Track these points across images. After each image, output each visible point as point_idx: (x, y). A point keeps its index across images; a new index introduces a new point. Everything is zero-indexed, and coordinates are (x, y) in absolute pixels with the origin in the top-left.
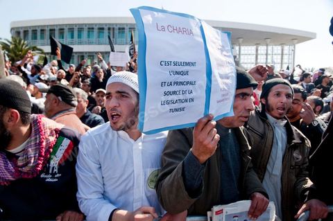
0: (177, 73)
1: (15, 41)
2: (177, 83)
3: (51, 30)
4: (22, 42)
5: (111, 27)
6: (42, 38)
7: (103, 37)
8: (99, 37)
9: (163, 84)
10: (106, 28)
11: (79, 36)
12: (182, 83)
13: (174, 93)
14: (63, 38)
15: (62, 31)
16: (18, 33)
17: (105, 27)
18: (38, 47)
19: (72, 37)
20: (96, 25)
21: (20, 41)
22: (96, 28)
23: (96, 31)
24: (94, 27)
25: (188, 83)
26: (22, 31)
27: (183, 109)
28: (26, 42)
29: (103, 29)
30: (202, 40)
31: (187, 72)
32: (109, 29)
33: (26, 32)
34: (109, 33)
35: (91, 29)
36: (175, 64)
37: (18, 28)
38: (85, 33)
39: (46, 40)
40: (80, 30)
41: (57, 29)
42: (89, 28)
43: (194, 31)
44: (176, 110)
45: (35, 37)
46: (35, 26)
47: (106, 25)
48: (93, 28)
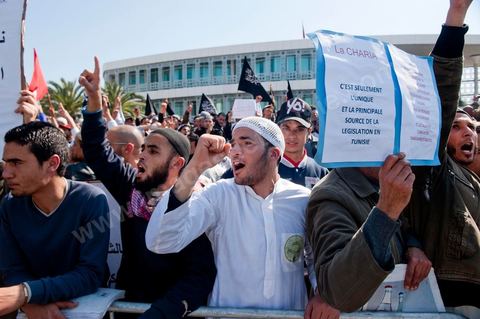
0: (360, 98)
1: (109, 88)
2: (359, 110)
3: (153, 70)
4: (118, 88)
5: (232, 59)
6: (142, 81)
7: (221, 74)
8: (215, 75)
9: (344, 109)
10: (224, 61)
11: (189, 76)
12: (365, 111)
13: (357, 120)
14: (168, 79)
15: (166, 70)
16: (113, 77)
17: (222, 60)
18: (137, 94)
19: (180, 77)
20: (211, 58)
21: (115, 88)
22: (211, 62)
23: (211, 67)
24: (208, 61)
25: (372, 111)
26: (117, 74)
27: (367, 142)
28: (122, 88)
29: (220, 63)
30: (388, 65)
31: (372, 99)
32: (229, 62)
33: (122, 75)
34: (229, 68)
35: (204, 64)
36: (357, 88)
37: (113, 70)
38: (196, 72)
39: (146, 84)
40: (191, 67)
41: (160, 68)
42: (201, 64)
43: (377, 55)
44: (359, 142)
45: (133, 82)
46: (133, 67)
47: (224, 57)
48: (207, 63)
